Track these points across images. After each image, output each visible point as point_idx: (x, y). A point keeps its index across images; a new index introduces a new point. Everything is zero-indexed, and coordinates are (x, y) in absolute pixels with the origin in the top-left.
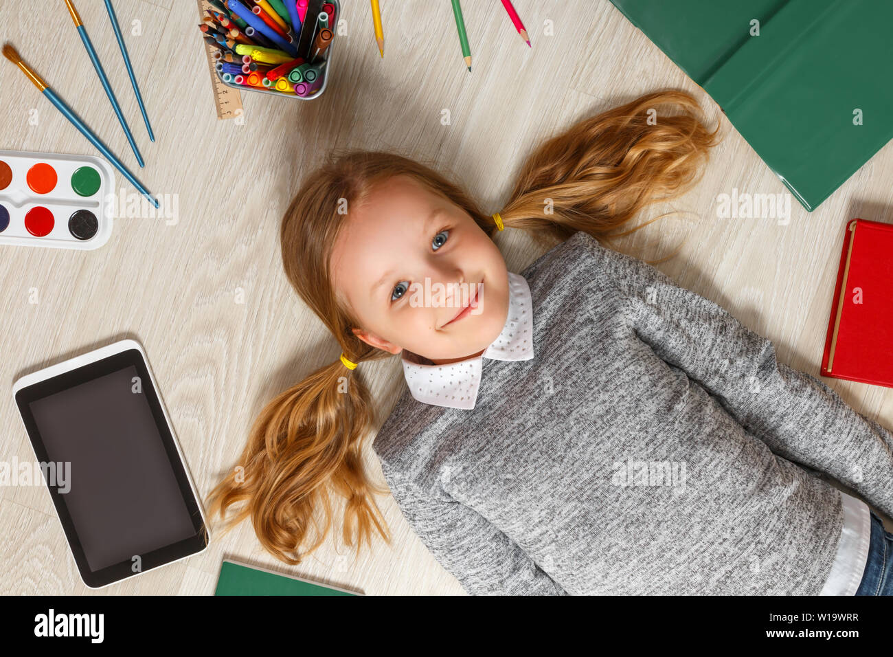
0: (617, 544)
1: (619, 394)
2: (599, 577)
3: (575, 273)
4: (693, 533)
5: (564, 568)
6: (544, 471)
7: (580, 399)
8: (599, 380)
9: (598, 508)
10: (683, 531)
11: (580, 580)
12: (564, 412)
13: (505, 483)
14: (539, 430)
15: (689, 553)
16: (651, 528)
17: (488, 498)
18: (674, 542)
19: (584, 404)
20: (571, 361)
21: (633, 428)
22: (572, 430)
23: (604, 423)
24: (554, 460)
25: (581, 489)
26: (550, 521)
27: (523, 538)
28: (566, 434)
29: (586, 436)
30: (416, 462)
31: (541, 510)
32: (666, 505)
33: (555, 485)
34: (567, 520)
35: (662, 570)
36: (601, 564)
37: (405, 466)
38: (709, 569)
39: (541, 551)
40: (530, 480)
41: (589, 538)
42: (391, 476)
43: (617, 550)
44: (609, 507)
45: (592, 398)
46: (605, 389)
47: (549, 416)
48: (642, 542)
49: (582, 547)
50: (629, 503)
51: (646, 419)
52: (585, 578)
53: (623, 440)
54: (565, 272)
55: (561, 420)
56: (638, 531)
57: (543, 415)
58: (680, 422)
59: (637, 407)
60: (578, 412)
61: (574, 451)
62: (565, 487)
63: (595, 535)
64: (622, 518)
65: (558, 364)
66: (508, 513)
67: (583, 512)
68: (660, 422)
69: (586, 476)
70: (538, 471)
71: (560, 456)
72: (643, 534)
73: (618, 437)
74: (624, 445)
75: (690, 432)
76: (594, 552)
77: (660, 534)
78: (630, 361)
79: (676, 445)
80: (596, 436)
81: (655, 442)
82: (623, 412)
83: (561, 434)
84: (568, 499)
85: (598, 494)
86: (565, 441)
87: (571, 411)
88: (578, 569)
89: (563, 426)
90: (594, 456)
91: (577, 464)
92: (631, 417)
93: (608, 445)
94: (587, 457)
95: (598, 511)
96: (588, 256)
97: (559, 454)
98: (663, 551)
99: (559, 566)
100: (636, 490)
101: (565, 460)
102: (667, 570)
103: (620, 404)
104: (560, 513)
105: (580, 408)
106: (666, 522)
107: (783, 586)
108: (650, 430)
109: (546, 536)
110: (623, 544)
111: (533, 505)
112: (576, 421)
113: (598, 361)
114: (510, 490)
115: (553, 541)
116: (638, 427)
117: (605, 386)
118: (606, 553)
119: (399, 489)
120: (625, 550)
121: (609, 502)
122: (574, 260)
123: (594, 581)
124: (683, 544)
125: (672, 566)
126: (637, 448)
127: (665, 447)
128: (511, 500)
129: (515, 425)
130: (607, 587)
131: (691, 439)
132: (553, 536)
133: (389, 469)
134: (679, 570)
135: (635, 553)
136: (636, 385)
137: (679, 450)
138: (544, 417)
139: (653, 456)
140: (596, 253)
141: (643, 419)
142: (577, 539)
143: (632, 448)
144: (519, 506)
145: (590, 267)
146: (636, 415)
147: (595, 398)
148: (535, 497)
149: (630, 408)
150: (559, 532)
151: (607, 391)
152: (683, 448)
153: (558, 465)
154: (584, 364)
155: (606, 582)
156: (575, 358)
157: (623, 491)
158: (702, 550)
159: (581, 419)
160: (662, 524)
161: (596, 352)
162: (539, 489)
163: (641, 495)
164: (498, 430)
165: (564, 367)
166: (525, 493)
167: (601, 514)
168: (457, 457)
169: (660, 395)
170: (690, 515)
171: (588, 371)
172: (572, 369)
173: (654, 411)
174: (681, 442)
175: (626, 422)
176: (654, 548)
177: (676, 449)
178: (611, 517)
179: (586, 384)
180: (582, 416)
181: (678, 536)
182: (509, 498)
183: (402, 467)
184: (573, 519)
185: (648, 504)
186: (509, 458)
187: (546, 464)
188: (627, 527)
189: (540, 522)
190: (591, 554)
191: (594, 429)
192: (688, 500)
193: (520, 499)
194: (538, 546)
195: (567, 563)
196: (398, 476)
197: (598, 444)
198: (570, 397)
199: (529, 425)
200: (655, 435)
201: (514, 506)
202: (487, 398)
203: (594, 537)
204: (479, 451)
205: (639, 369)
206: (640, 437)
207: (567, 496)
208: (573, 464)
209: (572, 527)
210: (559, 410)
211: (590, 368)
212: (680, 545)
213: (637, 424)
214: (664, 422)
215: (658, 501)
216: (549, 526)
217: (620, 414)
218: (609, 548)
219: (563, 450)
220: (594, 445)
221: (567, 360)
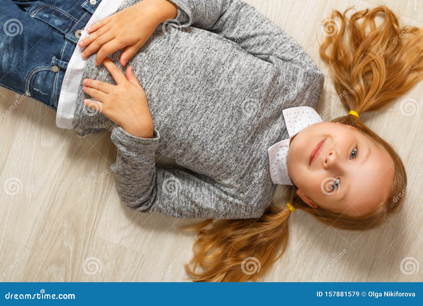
0: (192, 76)
1: (214, 150)
2: (195, 53)
3: (257, 195)
4: (155, 92)
5: (213, 51)
6: (240, 99)
7: (233, 141)
8: (227, 153)
9: (207, 91)
10: (160, 92)
11: (203, 47)
12: (240, 131)
13: (257, 86)
14: (250, 118)
15: (154, 81)
16: (177, 89)
17: (263, 74)
18: (164, 85)
19: (231, 139)
20: (245, 156)
21: (202, 136)
22: (233, 124)
23: (218, 134)
24: (237, 107)
25: (219, 97)
26: (229, 75)
27: (238, 59)
28: (235, 122)
29: (225, 124)
30: (302, 78)
31: (235, 79)
32: (173, 103)
33: (232, 94)
34: (221, 79)
35: (165, 68)
36: (197, 62)
37: (306, 74)
38: (141, 75)
39: (227, 55)
40: (246, 92)
41: (207, 74)
42: (311, 67)
43: (191, 72)
44: (202, 93)
45: (228, 143)
46: (223, 150)
47: (247, 127)
48: (180, 80)
49: (209, 67)
50: (192, 98)
51: (196, 142)
52: (202, 49)
53: (205, 129)
54: (263, 194)
55: (240, 127)
56: (183, 86)
57: (251, 126)
58: (178, 145)
59: (203, 146)
60: (233, 134)
61: (229, 115)
62: (227, 96)
63: (205, 76)
64: (194, 90)
65: (251, 152)
66: (251, 70)
67: (214, 86)
68: (188, 142)
69: (218, 104)
70: (243, 98)
71: (235, 110)
72: (180, 84)
73: (208, 129)
74: (204, 126)
75: (171, 142)
76: (202, 67)
77: (172, 87)
78: (213, 166)
79: (177, 134)
80: (220, 126)
81: (188, 132)
82: (209, 142)
83: (238, 121)
84: (224, 90)
85: (210, 98)
86: (234, 118)
87: (236, 133)
88: (207, 54)
89: (238, 125)
90: (217, 116)
91: (225, 109)
92: (204, 141)
93: (212, 124)
94: (221, 114)
95: (207, 89)
96: (253, 205)
97: (236, 111)
98: (167, 79)
99: (216, 51)
100: (191, 106)
101: (231, 109)
102: (163, 69)
103: (212, 146)
104: (225, 81)
105: (232, 137)
106: (171, 94)
107: (102, 78)
108: (193, 137)
109: (228, 66)
110: (189, 76)
111: (240, 80)
112: (232, 129)
113: (231, 162)
114: (254, 84)
115: (223, 64)
116: (199, 137)
117: (223, 151)
118: (196, 69)
119: (304, 62)
120: (187, 73)
121: (202, 95)
122: (260, 201)
123: (197, 50)
124: (159, 85)
125: (161, 72)
126: (196, 127)
127: (182, 132)
128: (252, 78)
129: (262, 116)
130: (189, 49)
131: (170, 139)
132: (225, 67)
133: (313, 70)
134: (157, 71)
135: (181, 73)
136: (206, 156)
137: (175, 132)
138: (249, 125)
139: (187, 126)
140: (250, 208)
141: (198, 142)
142: (213, 71)
143: (199, 126)
144: (247, 76)
145: (251, 200)
146: (202, 142)
147: (226, 144)
148: (240, 84)
149: (206, 145)
150: (223, 71)
151: (221, 150)
152: (173, 133)
153: (234, 105)
154: (237, 157)
155: (191, 52)
156: (243, 158)
157: (197, 103)
158: (148, 85)
159: (230, 131)
160: (172, 93)
161: (233, 165)
162: (240, 90)
163: (188, 104)
164: (270, 110)
165: (247, 152)
166: (246, 85)
167: (205, 88)
168: (283, 88)
169: (192, 154)
170: (159, 101)
171: (234, 155)
172: (242, 153)
173: (193, 147)
174: (175, 136)
175: (206, 138)
176: (173, 78)
177: (176, 132)
178: (199, 88)
179: (233, 149)
180: (230, 133)
181: (162, 89)
182: (253, 79)
183: (307, 73)
184: (217, 80)
185: (183, 101)
186: (259, 99)
187: (240, 103)
188: (190, 86)
189: (234, 72)
190: (203, 65)
191: (222, 129)
192: (163, 109)
193: (247, 81)
194: (230, 57)
195: (213, 54)
196: (308, 68)
197: (217, 122)
198: (239, 140)
199: (256, 119)
200: (189, 136)
201: (249, 76)
202: (279, 121)
203: (205, 75)
204: (275, 95)
205: (207, 164)
206: (197, 133)
207: (225, 91)
208: (227, 108)
209: (217, 76)
210: (243, 131)
211: (234, 157)
212: (160, 84)
213: (200, 139)
214: (186, 143)
215: (178, 104)
216: (228, 72)
217: (211, 141)
218: (195, 72)
219: (234, 113)
220: (219, 121)
221: (247, 155)
